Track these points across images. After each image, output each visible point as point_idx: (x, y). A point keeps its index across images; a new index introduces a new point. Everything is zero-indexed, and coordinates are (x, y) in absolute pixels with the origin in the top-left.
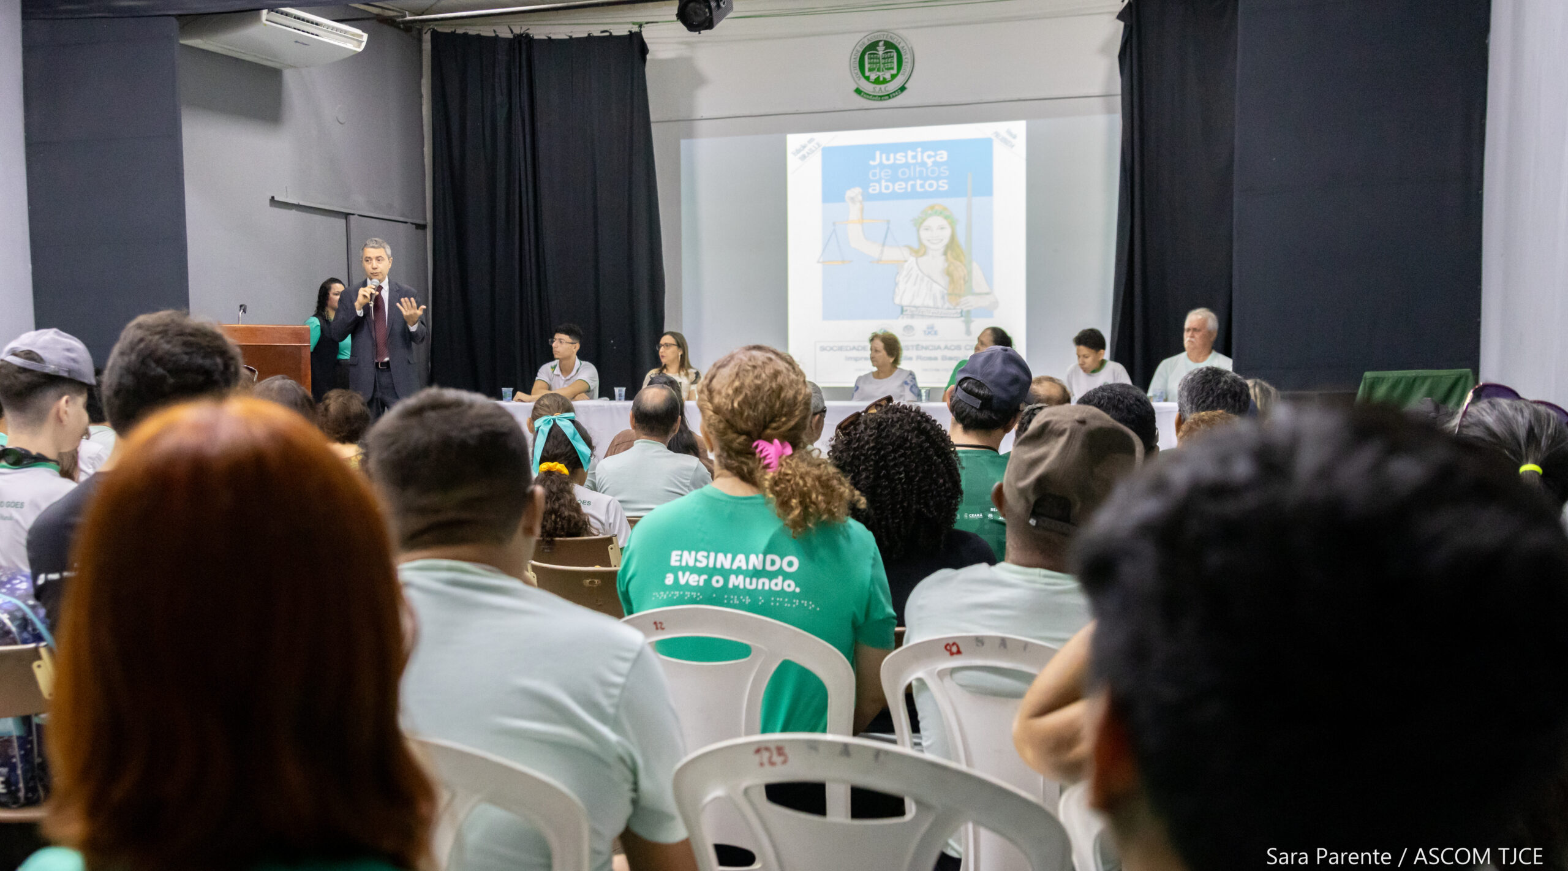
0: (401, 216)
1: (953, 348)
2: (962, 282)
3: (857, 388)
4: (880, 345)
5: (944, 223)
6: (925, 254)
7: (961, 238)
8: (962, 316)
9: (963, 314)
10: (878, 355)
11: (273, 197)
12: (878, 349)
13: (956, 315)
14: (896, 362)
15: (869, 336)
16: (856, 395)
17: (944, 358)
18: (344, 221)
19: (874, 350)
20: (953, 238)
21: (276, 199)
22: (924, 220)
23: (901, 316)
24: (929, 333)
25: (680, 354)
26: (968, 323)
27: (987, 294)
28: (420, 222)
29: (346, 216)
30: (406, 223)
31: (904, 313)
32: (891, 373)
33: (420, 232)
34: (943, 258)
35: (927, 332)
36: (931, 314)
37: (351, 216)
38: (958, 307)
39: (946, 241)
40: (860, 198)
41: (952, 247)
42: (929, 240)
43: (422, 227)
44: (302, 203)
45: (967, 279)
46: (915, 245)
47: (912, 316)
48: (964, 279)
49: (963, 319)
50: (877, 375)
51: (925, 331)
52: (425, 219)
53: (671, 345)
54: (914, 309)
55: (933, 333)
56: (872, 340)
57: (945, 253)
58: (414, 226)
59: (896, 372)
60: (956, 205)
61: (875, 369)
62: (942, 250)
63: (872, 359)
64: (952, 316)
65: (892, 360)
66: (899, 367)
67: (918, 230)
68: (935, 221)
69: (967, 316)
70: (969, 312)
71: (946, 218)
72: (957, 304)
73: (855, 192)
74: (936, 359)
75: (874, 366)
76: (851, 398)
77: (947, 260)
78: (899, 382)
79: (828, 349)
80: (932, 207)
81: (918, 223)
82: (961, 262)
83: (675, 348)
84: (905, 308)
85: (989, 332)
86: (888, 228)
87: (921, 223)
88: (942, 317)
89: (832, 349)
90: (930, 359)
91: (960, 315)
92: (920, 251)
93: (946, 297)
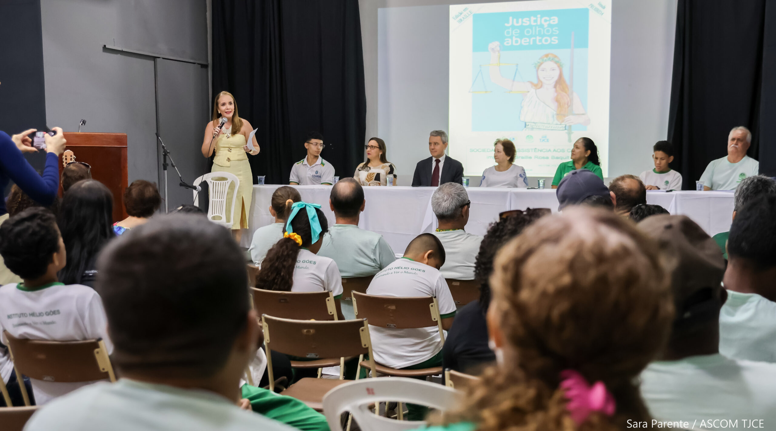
0: (191, 59)
1: (559, 151)
2: (566, 106)
3: (484, 177)
4: (501, 147)
5: (555, 66)
6: (541, 86)
7: (566, 76)
8: (566, 129)
9: (567, 128)
10: (499, 154)
11: (105, 46)
12: (499, 150)
13: (561, 129)
14: (511, 160)
15: (495, 141)
16: (484, 182)
17: (553, 158)
18: (153, 62)
19: (497, 151)
20: (561, 76)
21: (107, 47)
22: (541, 64)
23: (525, 129)
24: (543, 140)
25: (380, 154)
26: (569, 134)
27: (583, 114)
28: (204, 63)
29: (154, 58)
30: (194, 63)
31: (527, 127)
32: (507, 168)
33: (204, 69)
34: (554, 89)
35: (542, 140)
36: (545, 128)
37: (158, 59)
38: (563, 123)
39: (556, 78)
40: (498, 48)
41: (560, 83)
42: (544, 78)
43: (205, 66)
44: (124, 50)
45: (569, 104)
46: (535, 81)
47: (532, 129)
48: (568, 104)
49: (566, 131)
50: (499, 168)
51: (541, 139)
52: (207, 61)
53: (375, 147)
54: (534, 124)
55: (546, 140)
56: (496, 144)
57: (555, 87)
58: (200, 66)
59: (512, 167)
60: (563, 54)
61: (497, 164)
62: (554, 84)
63: (496, 157)
64: (559, 129)
65: (508, 158)
66: (513, 163)
67: (537, 71)
68: (548, 65)
69: (569, 129)
70: (570, 126)
71: (556, 63)
72: (563, 121)
73: (495, 44)
74: (547, 158)
75: (496, 162)
76: (480, 185)
77: (556, 91)
78: (513, 175)
79: (475, 150)
80: (547, 56)
81: (538, 66)
82: (566, 92)
83: (377, 150)
84: (527, 124)
85: (581, 140)
86: (517, 69)
87: (540, 66)
88: (552, 130)
89: (477, 150)
90: (543, 158)
91: (564, 129)
92: (538, 85)
93: (555, 116)
